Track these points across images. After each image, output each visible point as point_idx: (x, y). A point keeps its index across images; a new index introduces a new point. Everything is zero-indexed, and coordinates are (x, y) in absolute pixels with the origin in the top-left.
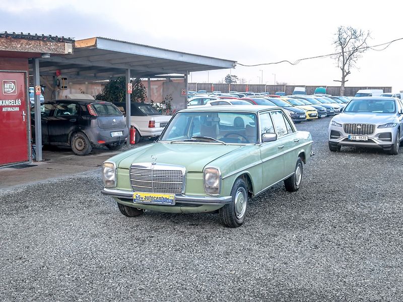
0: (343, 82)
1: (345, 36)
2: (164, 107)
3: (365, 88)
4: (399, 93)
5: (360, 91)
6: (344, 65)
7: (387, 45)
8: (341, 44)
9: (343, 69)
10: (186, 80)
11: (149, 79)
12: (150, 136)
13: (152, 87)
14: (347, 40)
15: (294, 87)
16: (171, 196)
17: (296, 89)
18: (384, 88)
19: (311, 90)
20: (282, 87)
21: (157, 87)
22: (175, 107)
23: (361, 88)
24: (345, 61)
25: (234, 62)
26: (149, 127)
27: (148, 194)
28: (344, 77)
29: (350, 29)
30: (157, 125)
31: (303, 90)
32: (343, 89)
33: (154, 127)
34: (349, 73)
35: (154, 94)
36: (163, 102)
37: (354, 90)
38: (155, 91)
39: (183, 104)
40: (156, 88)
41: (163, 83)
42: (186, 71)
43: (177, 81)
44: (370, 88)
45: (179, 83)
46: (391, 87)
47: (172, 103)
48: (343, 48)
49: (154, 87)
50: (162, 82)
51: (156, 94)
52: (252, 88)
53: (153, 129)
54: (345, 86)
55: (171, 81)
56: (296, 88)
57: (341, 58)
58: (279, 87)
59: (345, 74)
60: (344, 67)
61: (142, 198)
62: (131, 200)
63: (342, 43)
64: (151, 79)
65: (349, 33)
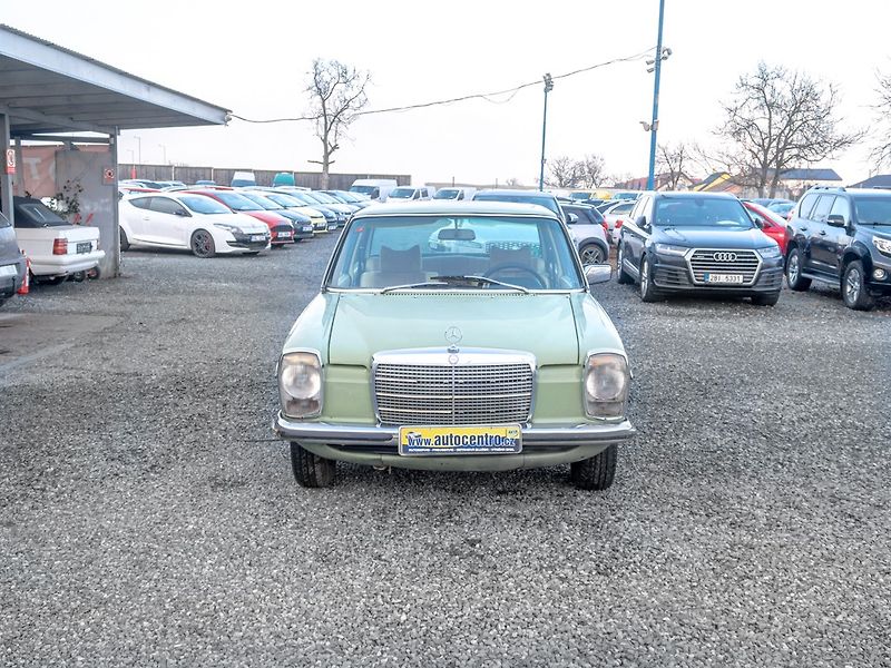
0: (326, 164)
1: (326, 77)
2: (60, 207)
3: (364, 177)
4: (424, 187)
5: (358, 183)
6: (327, 132)
7: (512, 93)
8: (319, 92)
9: (325, 141)
10: (113, 148)
11: (18, 143)
12: (52, 275)
13: (25, 160)
14: (332, 85)
15: (231, 172)
16: (510, 431)
17: (238, 176)
18: (398, 176)
19: (266, 179)
20: (208, 171)
21: (38, 160)
22: (87, 208)
23: (357, 177)
24: (329, 123)
25: (226, 111)
26: (55, 252)
27: (444, 431)
28: (327, 155)
29: (337, 64)
30: (71, 248)
31: (251, 177)
32: (326, 177)
33: (65, 252)
34: (336, 147)
35: (31, 176)
36: (59, 197)
37: (344, 180)
38: (34, 170)
39: (107, 200)
40: (37, 164)
41: (56, 153)
42: (113, 127)
43: (92, 150)
44: (373, 177)
45: (96, 153)
46: (409, 177)
47: (80, 199)
48: (324, 101)
49: (31, 161)
50: (53, 150)
51: (36, 177)
52: (144, 171)
53: (63, 258)
54: (330, 172)
55: (75, 149)
56: (236, 173)
57: (322, 119)
58: (200, 172)
59: (330, 149)
60: (326, 136)
61: (428, 442)
62: (393, 449)
63: (322, 92)
64: (24, 143)
65: (335, 73)
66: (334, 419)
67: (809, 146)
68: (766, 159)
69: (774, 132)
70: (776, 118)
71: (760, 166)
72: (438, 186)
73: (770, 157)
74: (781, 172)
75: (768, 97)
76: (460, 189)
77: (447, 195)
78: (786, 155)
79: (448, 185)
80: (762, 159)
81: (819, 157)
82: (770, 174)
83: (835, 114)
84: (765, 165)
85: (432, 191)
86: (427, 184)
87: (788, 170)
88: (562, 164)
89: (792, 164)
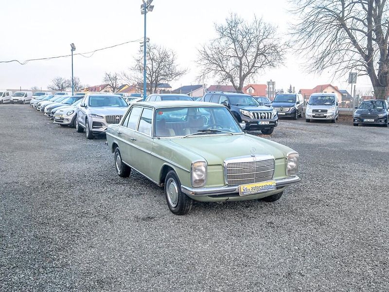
7: (92, 53)
16: (273, 183)
61: (249, 190)
62: (237, 194)
66: (210, 186)
67: (167, 75)
68: (152, 79)
69: (154, 69)
70: (154, 64)
71: (149, 82)
72: (13, 91)
73: (153, 79)
74: (157, 85)
75: (151, 56)
76: (25, 92)
77: (19, 95)
78: (159, 78)
79: (18, 90)
80: (150, 79)
81: (171, 79)
82: (154, 85)
83: (176, 63)
84: (152, 82)
85: (10, 93)
86: (8, 90)
87: (160, 84)
88: (59, 81)
89: (161, 82)
